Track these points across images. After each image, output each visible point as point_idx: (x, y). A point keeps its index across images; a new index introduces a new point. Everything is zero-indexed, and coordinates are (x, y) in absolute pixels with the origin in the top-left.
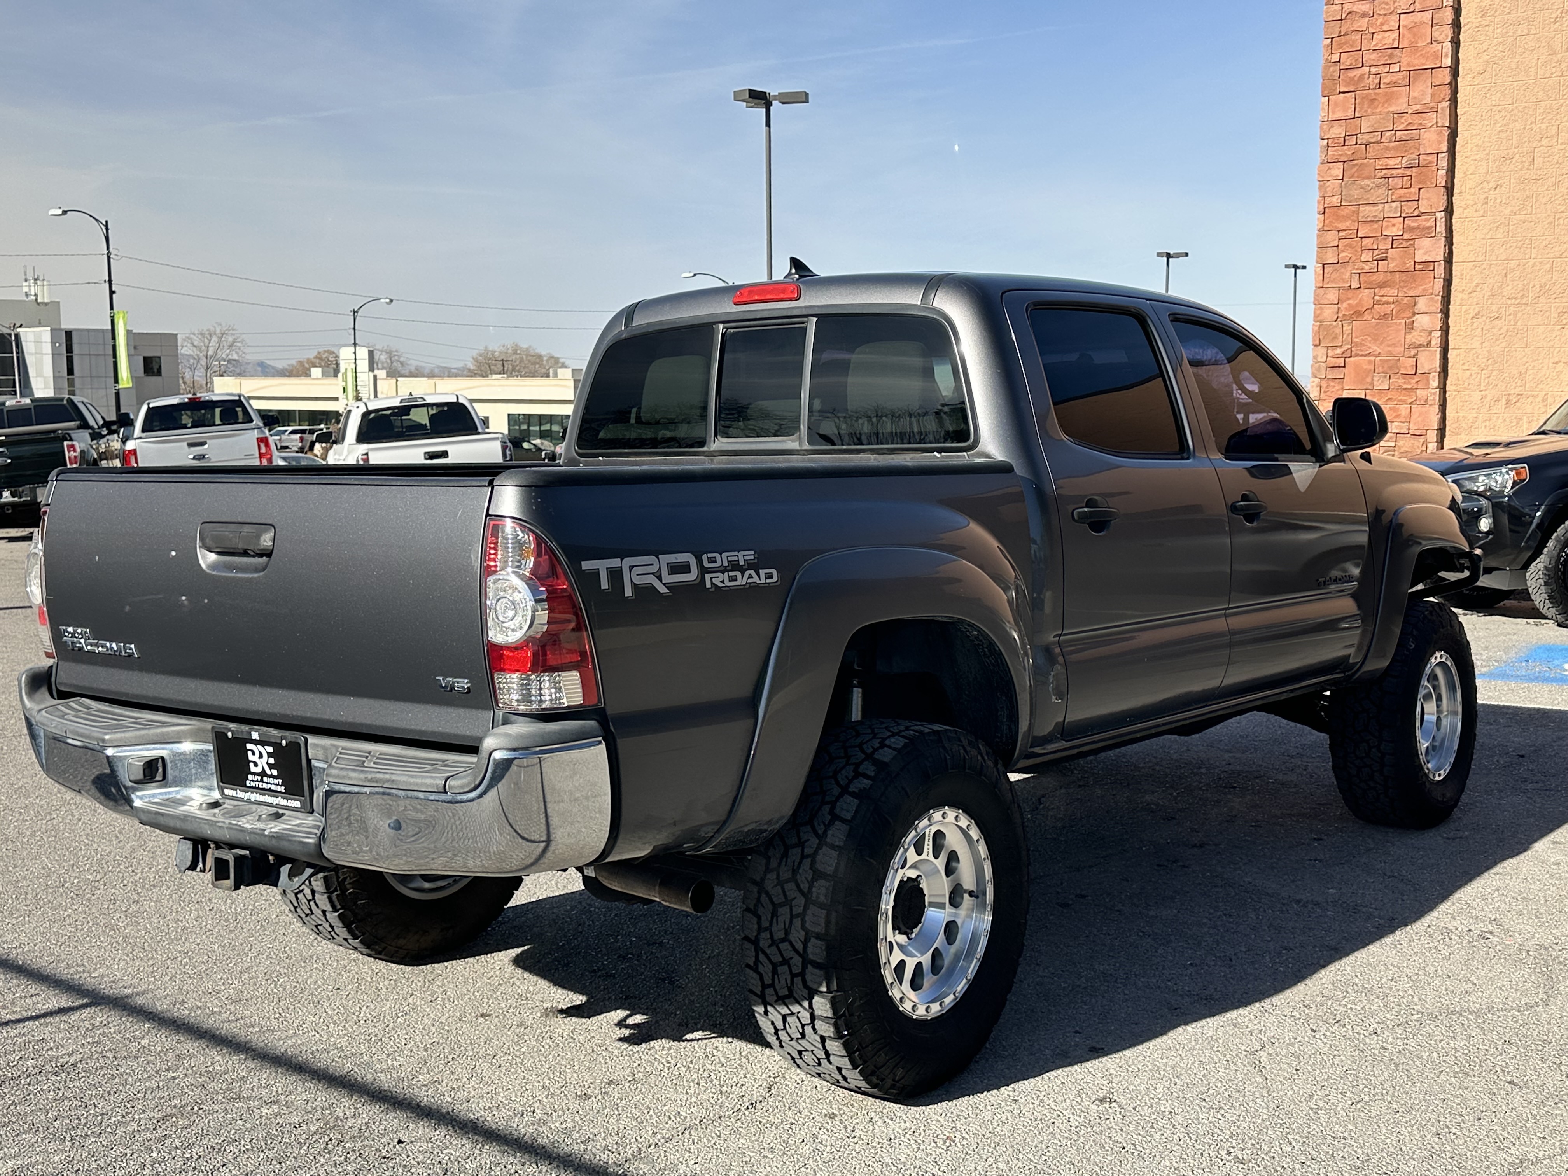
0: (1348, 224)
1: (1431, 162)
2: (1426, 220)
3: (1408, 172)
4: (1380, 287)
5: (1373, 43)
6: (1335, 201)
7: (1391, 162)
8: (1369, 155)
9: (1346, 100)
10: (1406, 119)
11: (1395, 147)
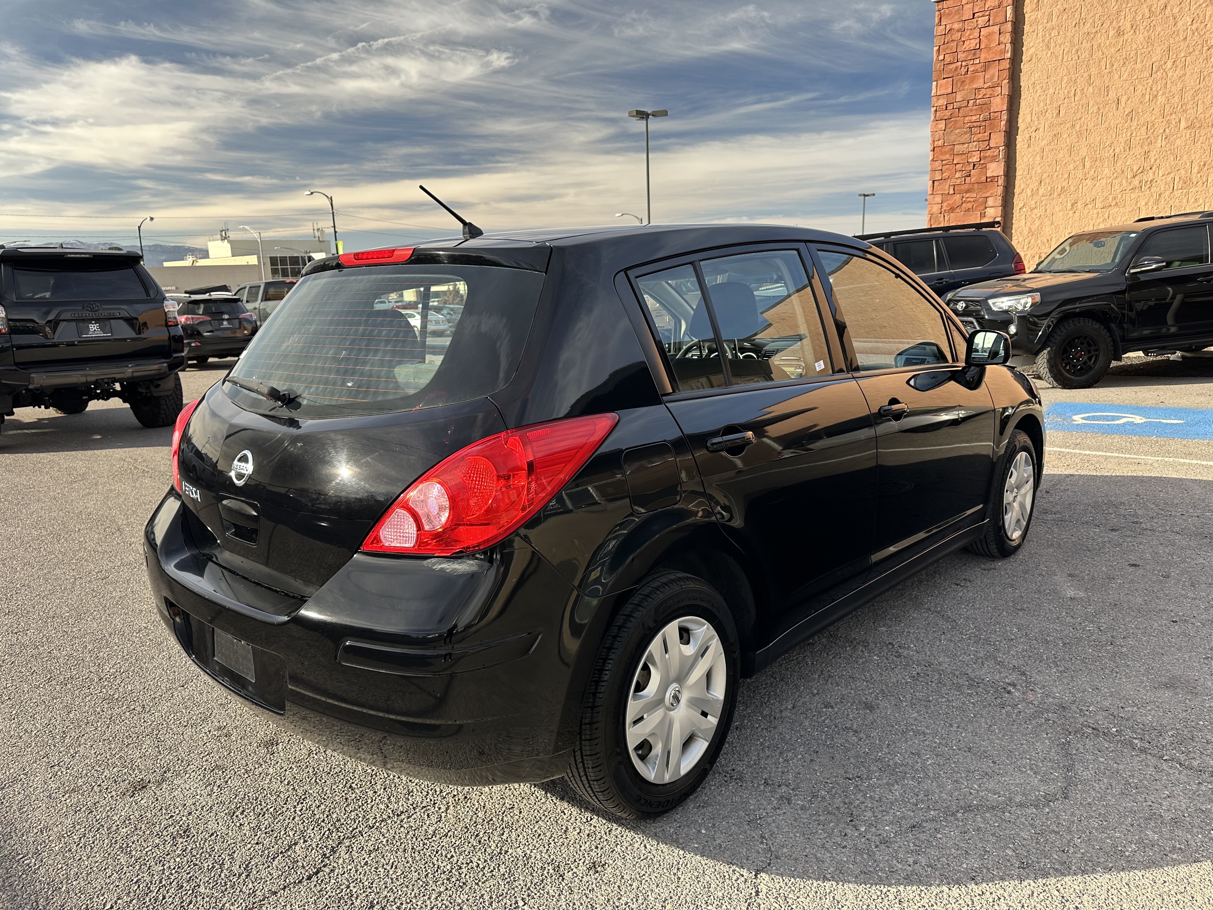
0: (948, 156)
1: (997, 116)
2: (994, 152)
3: (983, 124)
4: (966, 193)
5: (965, 46)
6: (940, 143)
7: (974, 118)
8: (960, 115)
9: (947, 83)
10: (983, 91)
11: (976, 110)
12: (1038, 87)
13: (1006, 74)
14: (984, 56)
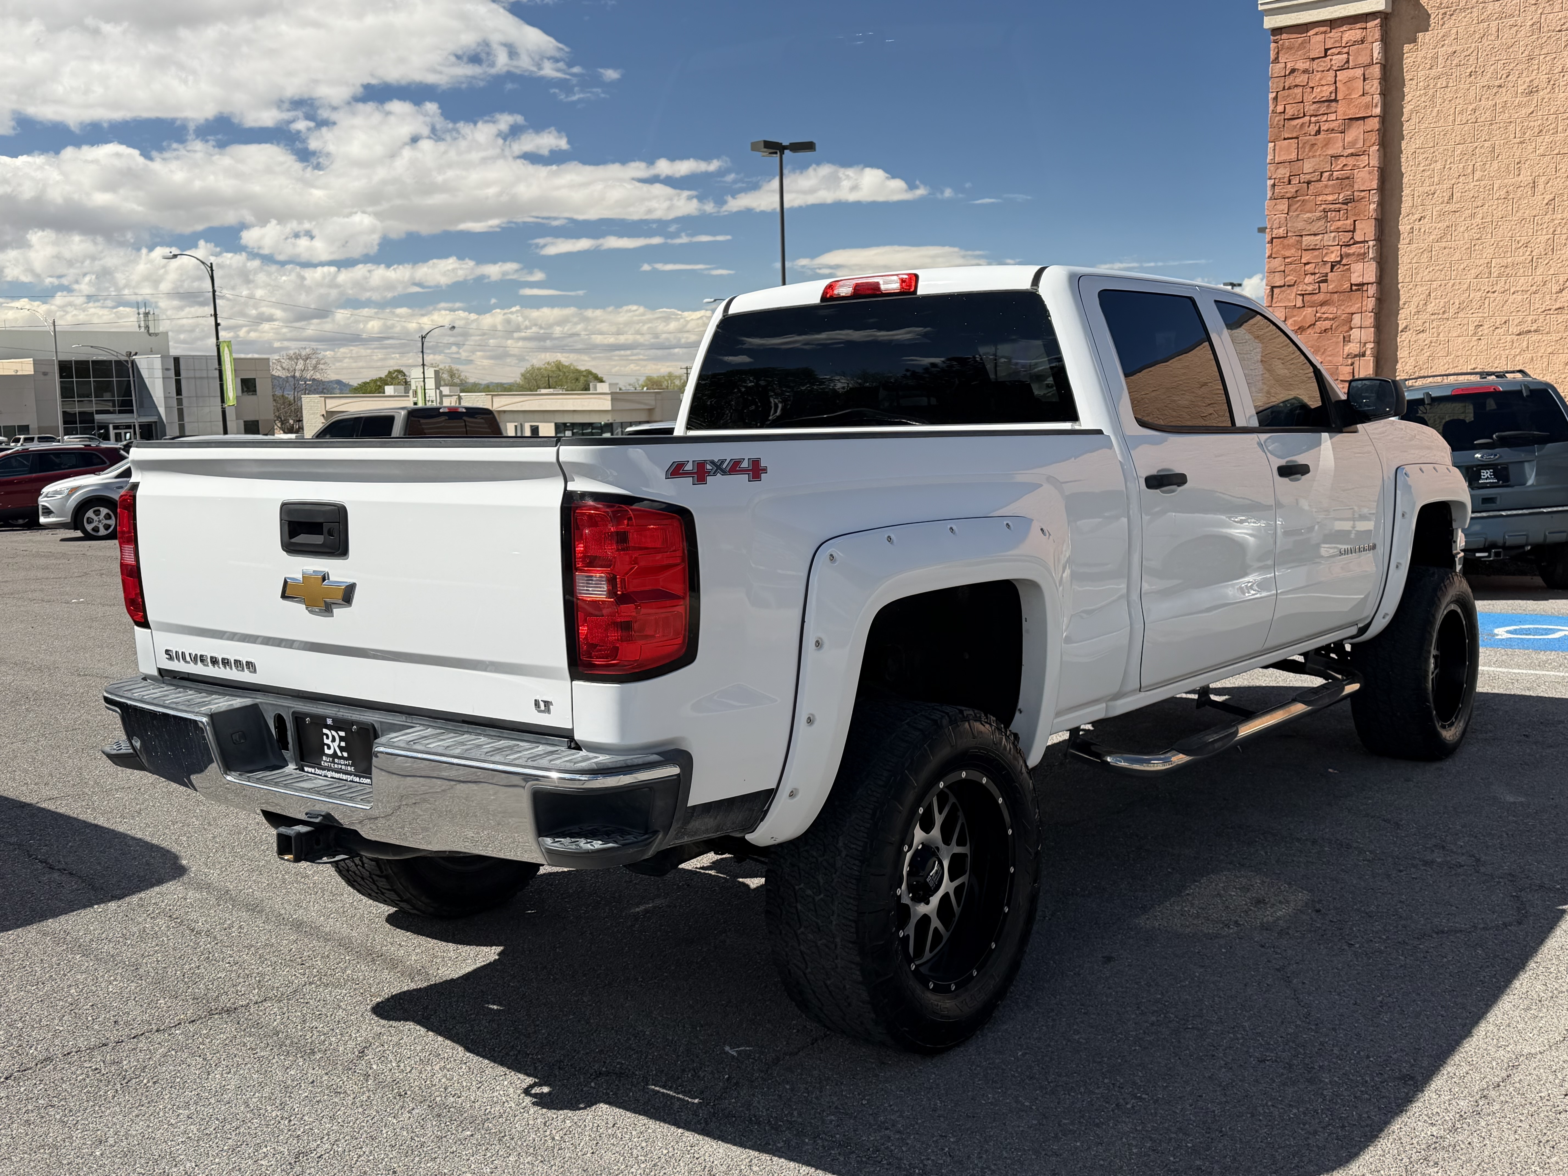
0: (1293, 251)
1: (1364, 197)
2: (1360, 248)
3: (1345, 207)
4: (1322, 306)
5: (1313, 95)
6: (1281, 232)
8: (1310, 192)
9: (1290, 145)
10: (1342, 161)
11: (1333, 185)
12: (1420, 158)
13: (1374, 137)
14: (1342, 110)
